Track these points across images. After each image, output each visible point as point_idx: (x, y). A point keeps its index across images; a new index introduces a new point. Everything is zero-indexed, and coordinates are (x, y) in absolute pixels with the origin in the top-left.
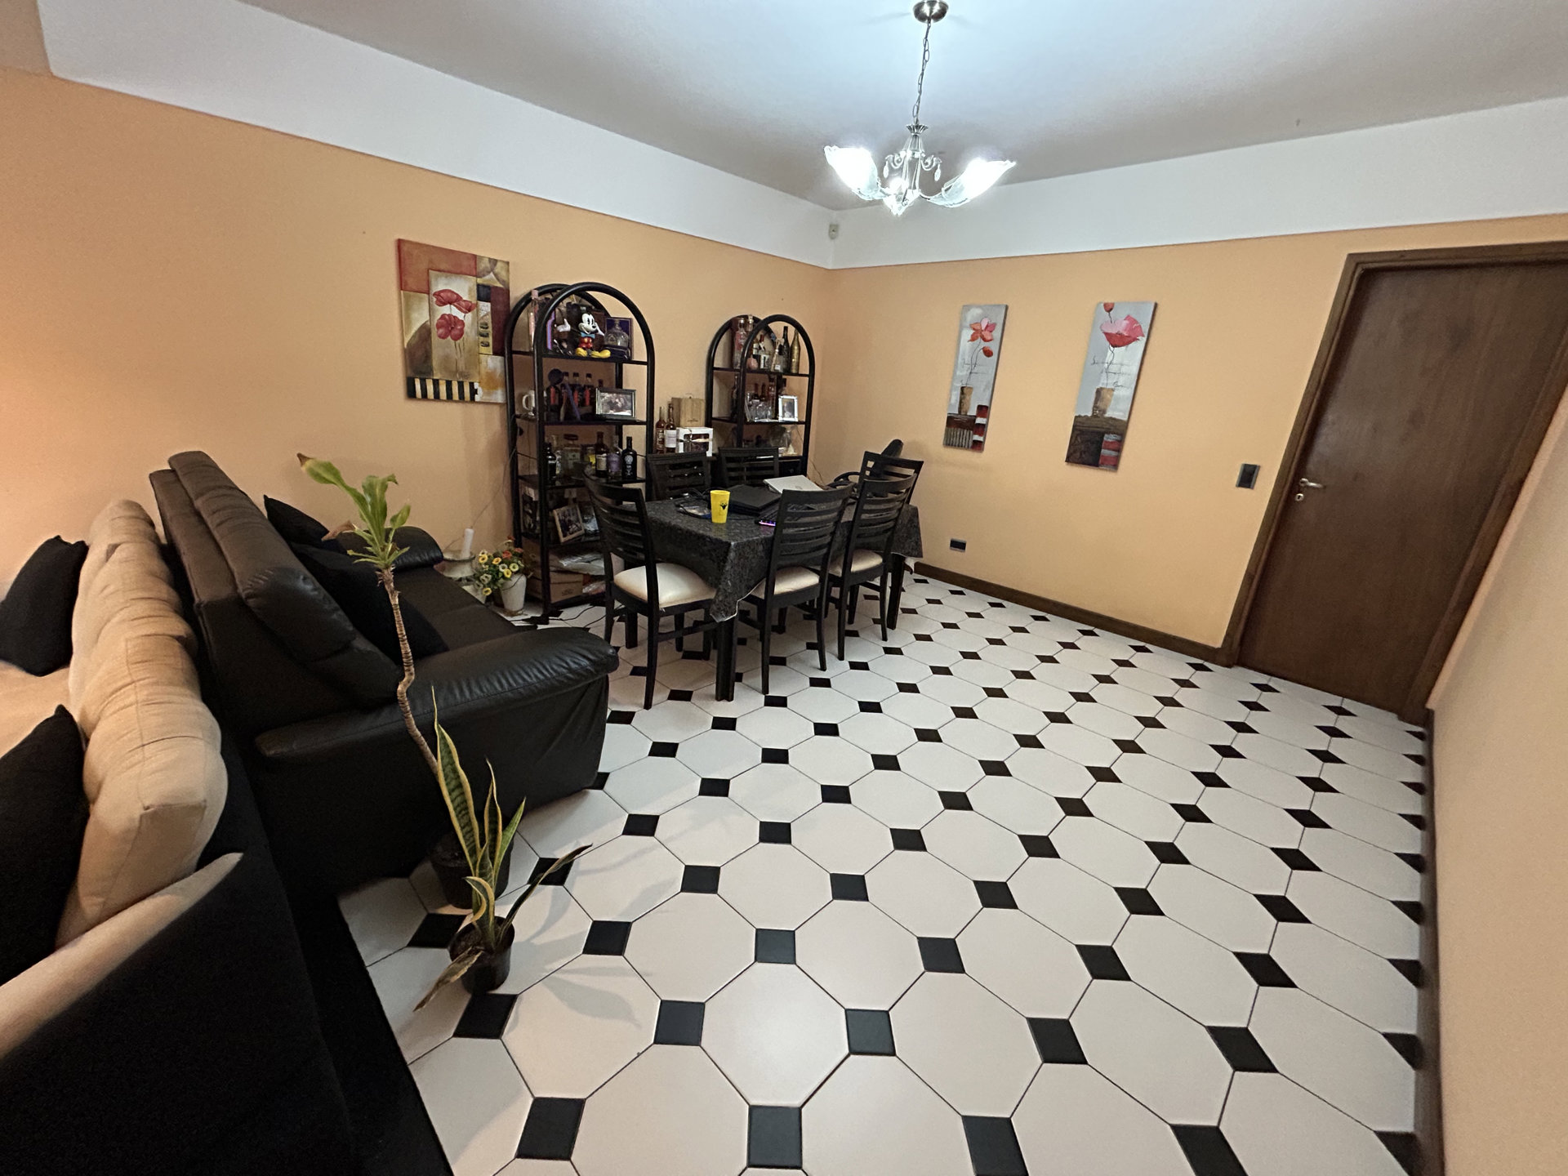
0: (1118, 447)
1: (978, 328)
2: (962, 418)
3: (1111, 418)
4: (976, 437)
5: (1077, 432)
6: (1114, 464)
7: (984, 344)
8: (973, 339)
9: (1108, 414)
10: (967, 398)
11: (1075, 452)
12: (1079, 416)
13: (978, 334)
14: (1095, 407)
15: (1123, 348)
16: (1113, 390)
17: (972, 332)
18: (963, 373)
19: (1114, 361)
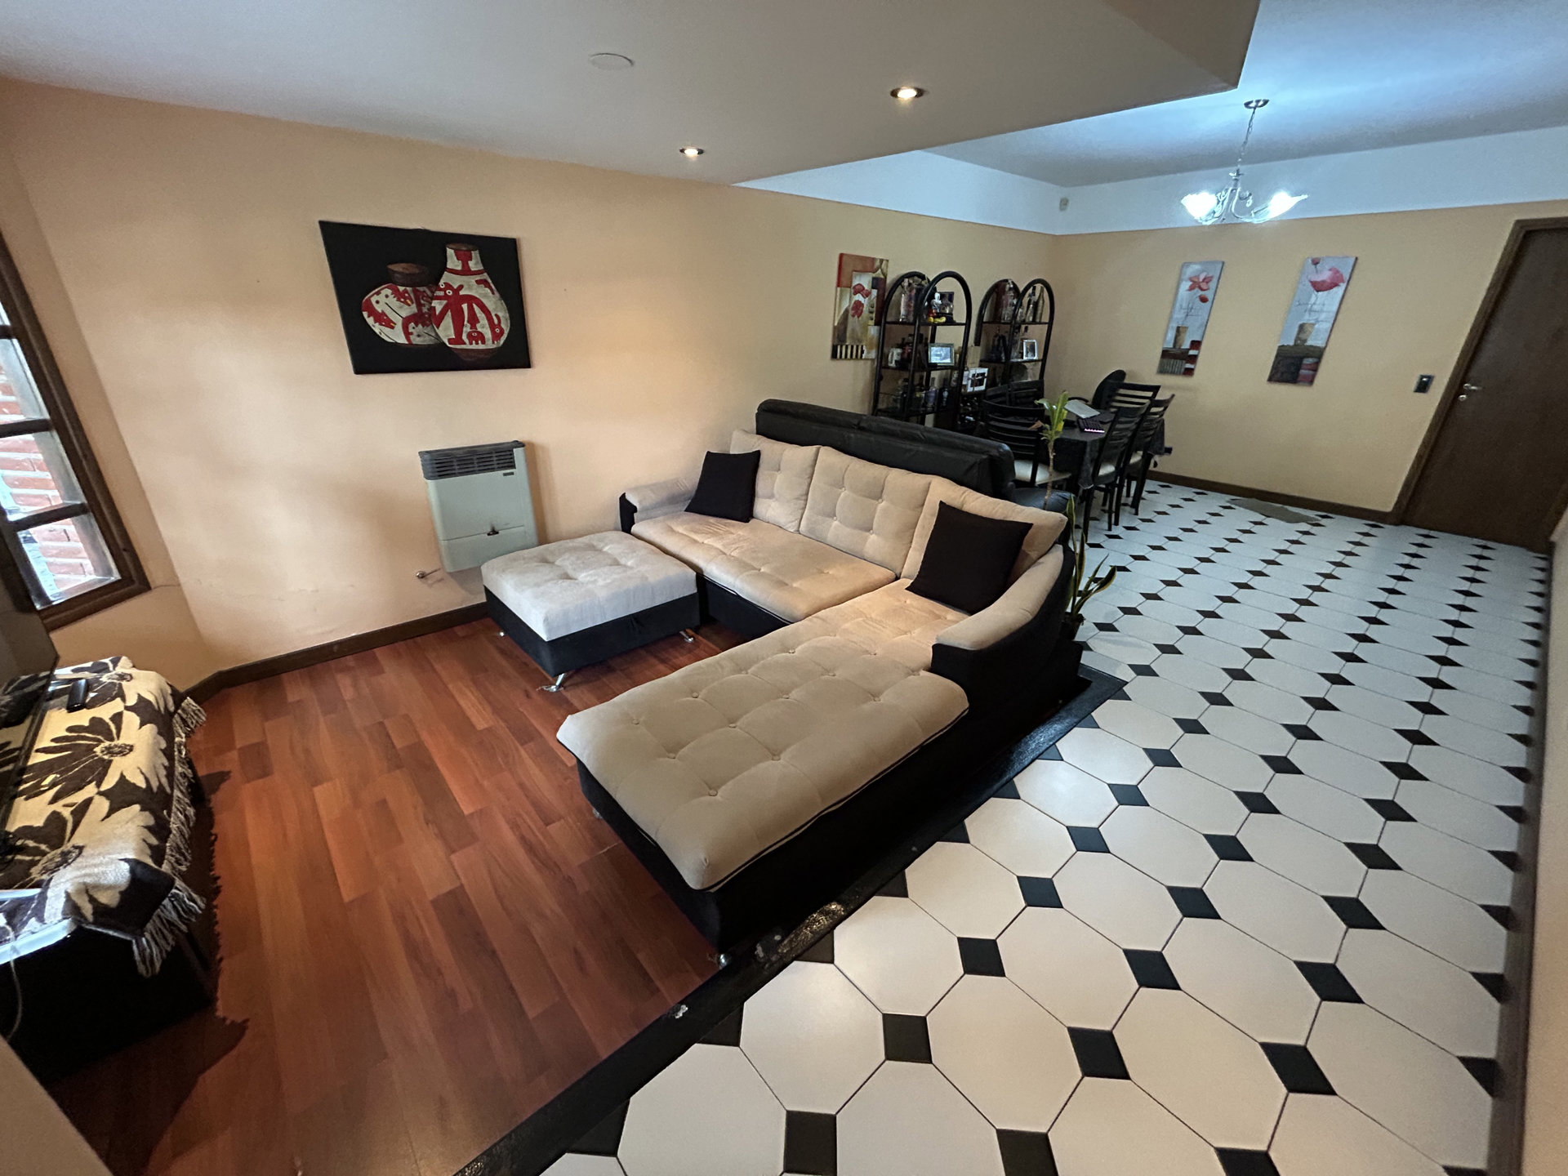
0: (1315, 368)
1: (1196, 280)
2: (1175, 351)
3: (1311, 346)
4: (1188, 366)
5: (1280, 358)
6: (1310, 381)
7: (1201, 293)
8: (1191, 288)
9: (1309, 343)
10: (1182, 335)
11: (1276, 373)
12: (1283, 346)
13: (1195, 285)
14: (1297, 338)
15: (1326, 292)
16: (1313, 325)
17: (1191, 283)
18: (1179, 315)
19: (1318, 303)
